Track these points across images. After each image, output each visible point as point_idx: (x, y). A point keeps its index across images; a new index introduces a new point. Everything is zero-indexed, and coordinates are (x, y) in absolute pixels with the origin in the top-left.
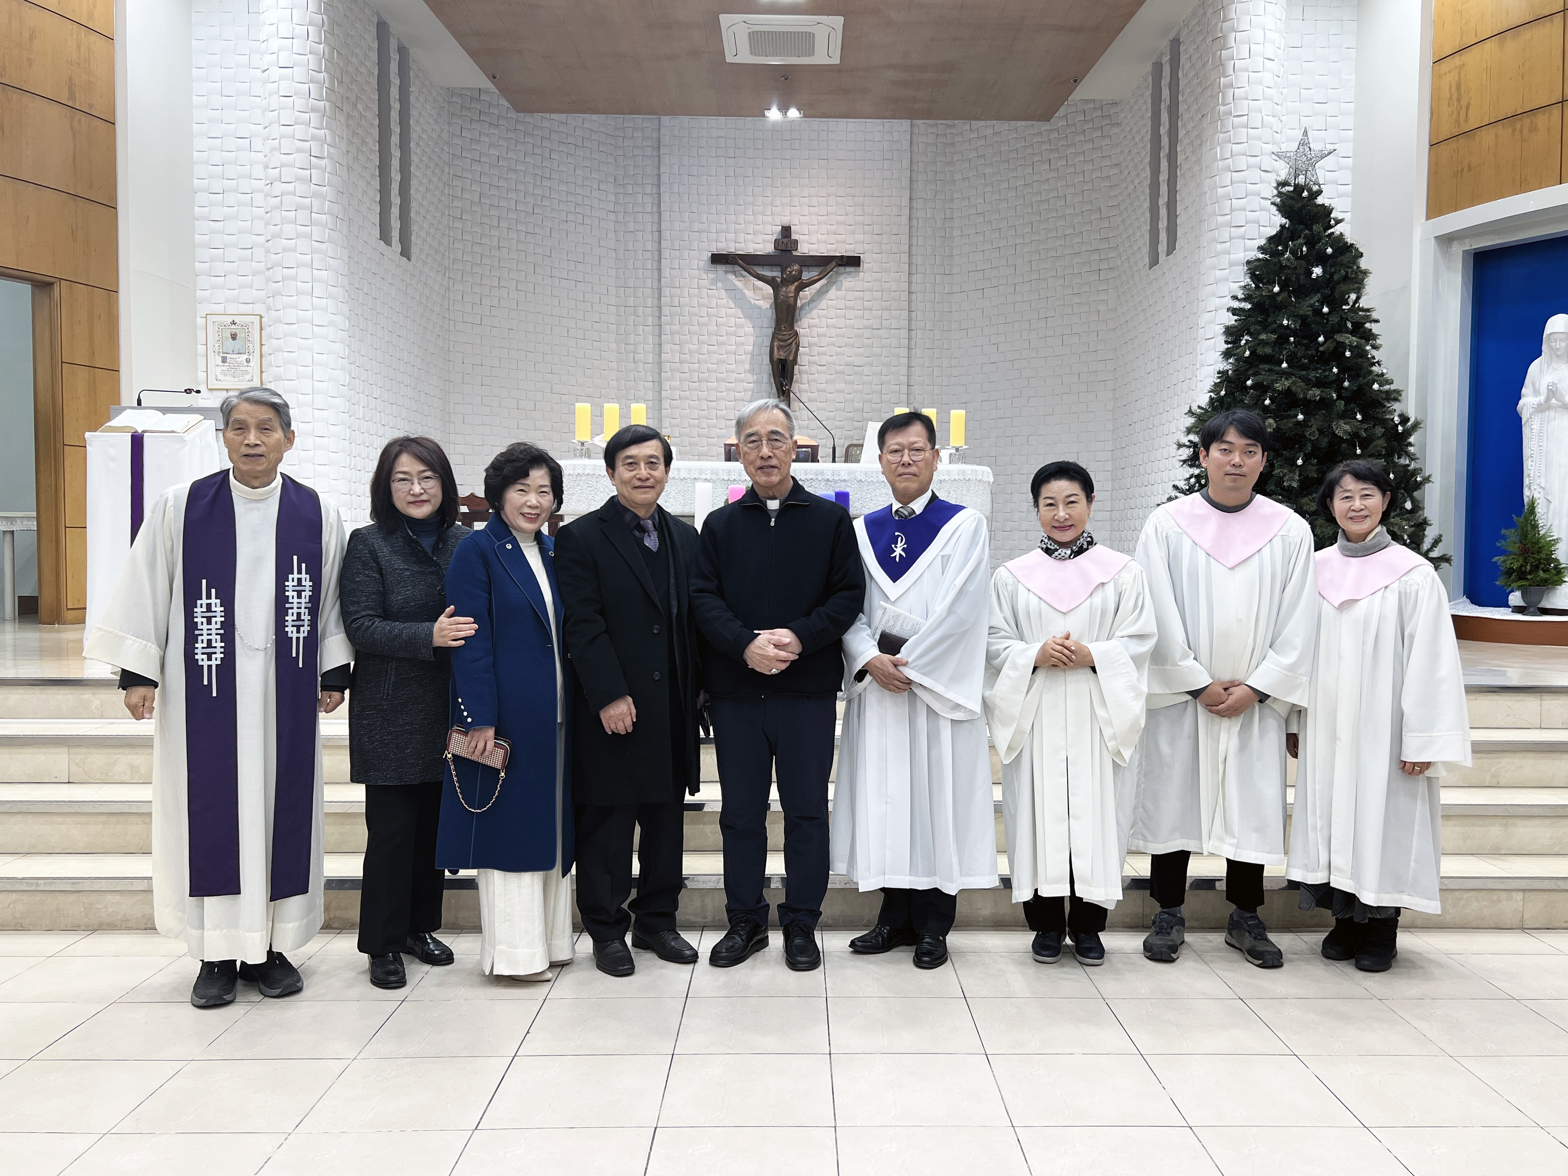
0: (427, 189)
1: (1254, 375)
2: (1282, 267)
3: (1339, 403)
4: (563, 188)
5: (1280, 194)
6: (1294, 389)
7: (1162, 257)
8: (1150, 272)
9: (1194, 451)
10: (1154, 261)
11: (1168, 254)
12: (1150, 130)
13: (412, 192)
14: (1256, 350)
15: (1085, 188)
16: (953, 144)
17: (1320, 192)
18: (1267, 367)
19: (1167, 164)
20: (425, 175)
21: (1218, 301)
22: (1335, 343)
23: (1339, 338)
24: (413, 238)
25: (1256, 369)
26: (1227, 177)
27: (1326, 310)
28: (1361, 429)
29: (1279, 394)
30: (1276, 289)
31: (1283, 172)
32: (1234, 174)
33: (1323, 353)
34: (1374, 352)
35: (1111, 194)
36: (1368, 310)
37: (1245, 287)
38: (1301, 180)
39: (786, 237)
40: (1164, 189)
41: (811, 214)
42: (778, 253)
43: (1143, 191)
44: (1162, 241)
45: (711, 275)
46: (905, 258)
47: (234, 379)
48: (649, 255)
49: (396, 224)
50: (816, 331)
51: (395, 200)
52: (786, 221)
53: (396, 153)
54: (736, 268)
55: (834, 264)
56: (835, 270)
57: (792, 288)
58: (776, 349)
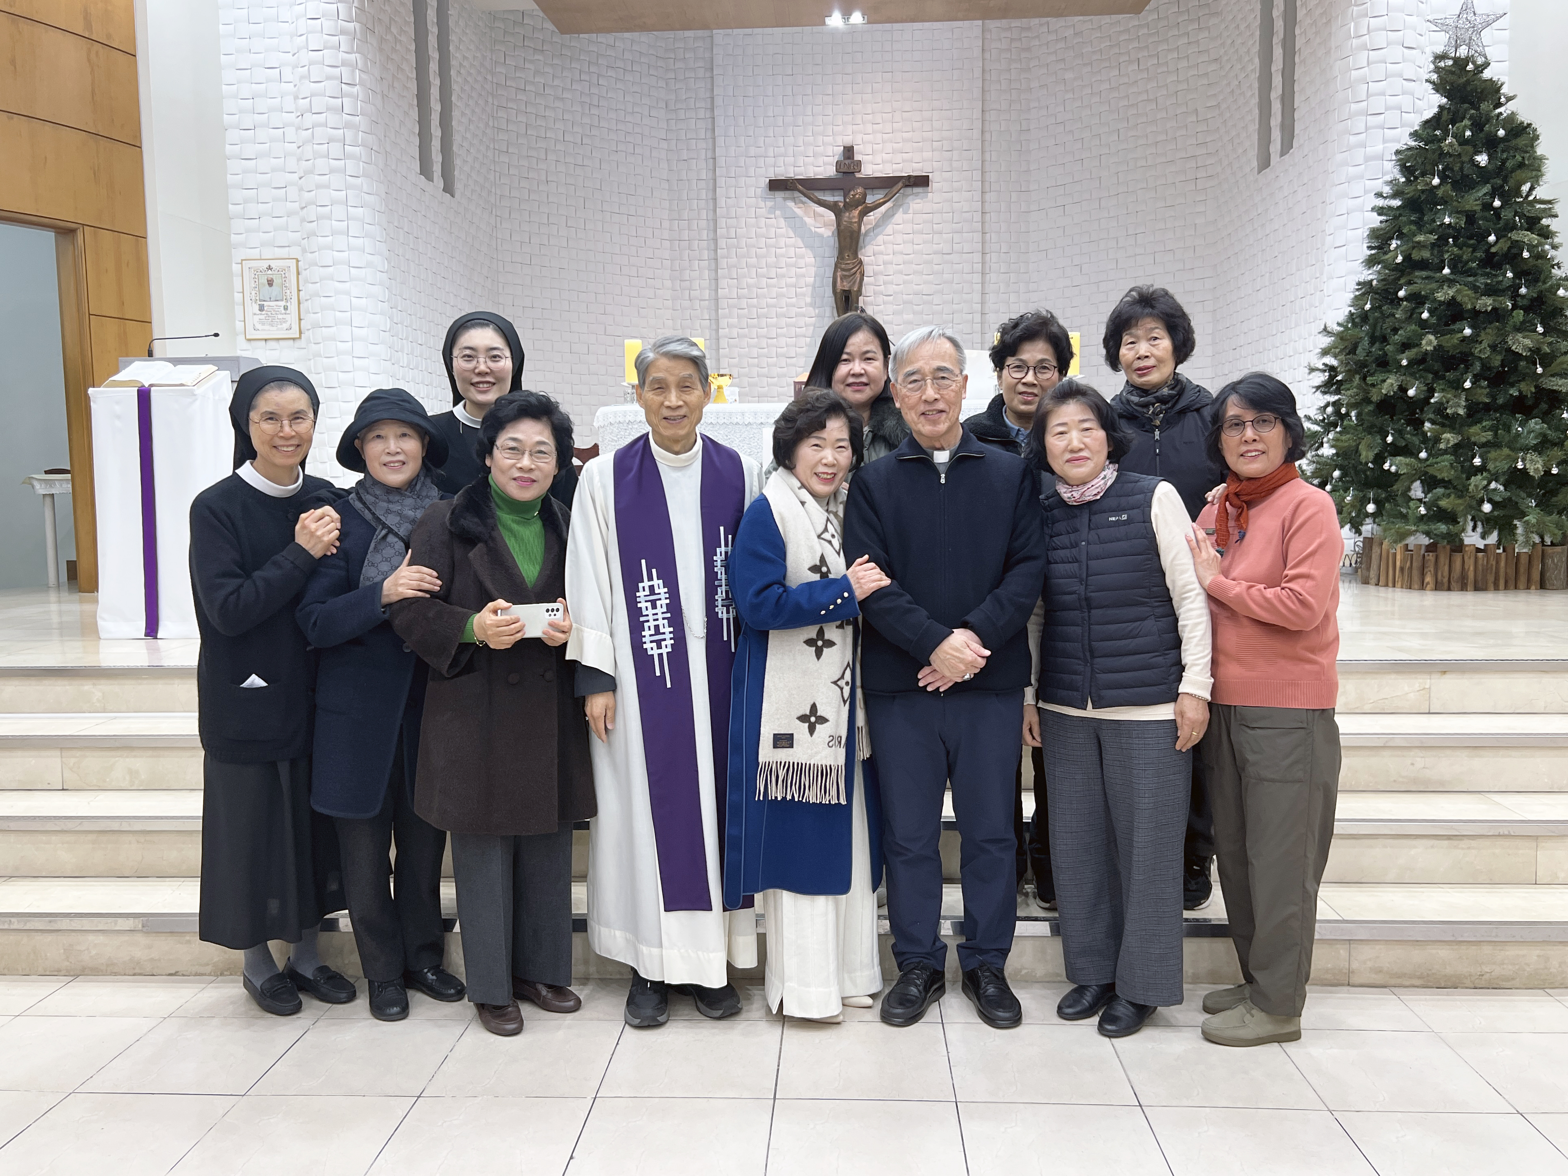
0: (470, 120)
1: (1409, 283)
2: (1442, 155)
3: (1518, 315)
4: (613, 115)
5: (1437, 70)
6: (1459, 299)
7: (1275, 158)
8: (1260, 176)
9: (1330, 375)
10: (1265, 163)
11: (1282, 154)
12: (1259, 17)
13: (454, 123)
14: (1410, 254)
15: (1179, 89)
16: (1028, 49)
17: (1486, 65)
18: (1424, 274)
19: (1281, 51)
20: (467, 105)
21: (1352, 203)
22: (1509, 242)
23: (1514, 236)
24: (456, 173)
25: (1409, 278)
26: (1362, 57)
27: (1497, 203)
28: (1543, 343)
29: (1440, 305)
30: (1436, 181)
31: (1439, 42)
32: (1370, 52)
33: (1495, 254)
34: (1552, 253)
35: (1209, 94)
36: (1549, 202)
37: (1391, 182)
38: (1463, 52)
39: (849, 158)
40: (1277, 80)
41: (874, 132)
42: (840, 175)
43: (1251, 85)
44: (1274, 140)
45: (770, 204)
46: (977, 175)
47: (271, 328)
48: (702, 184)
49: (437, 158)
50: (881, 258)
51: (436, 132)
52: (848, 141)
53: (435, 82)
54: (797, 194)
55: (900, 184)
56: (901, 191)
57: (856, 213)
58: (839, 279)
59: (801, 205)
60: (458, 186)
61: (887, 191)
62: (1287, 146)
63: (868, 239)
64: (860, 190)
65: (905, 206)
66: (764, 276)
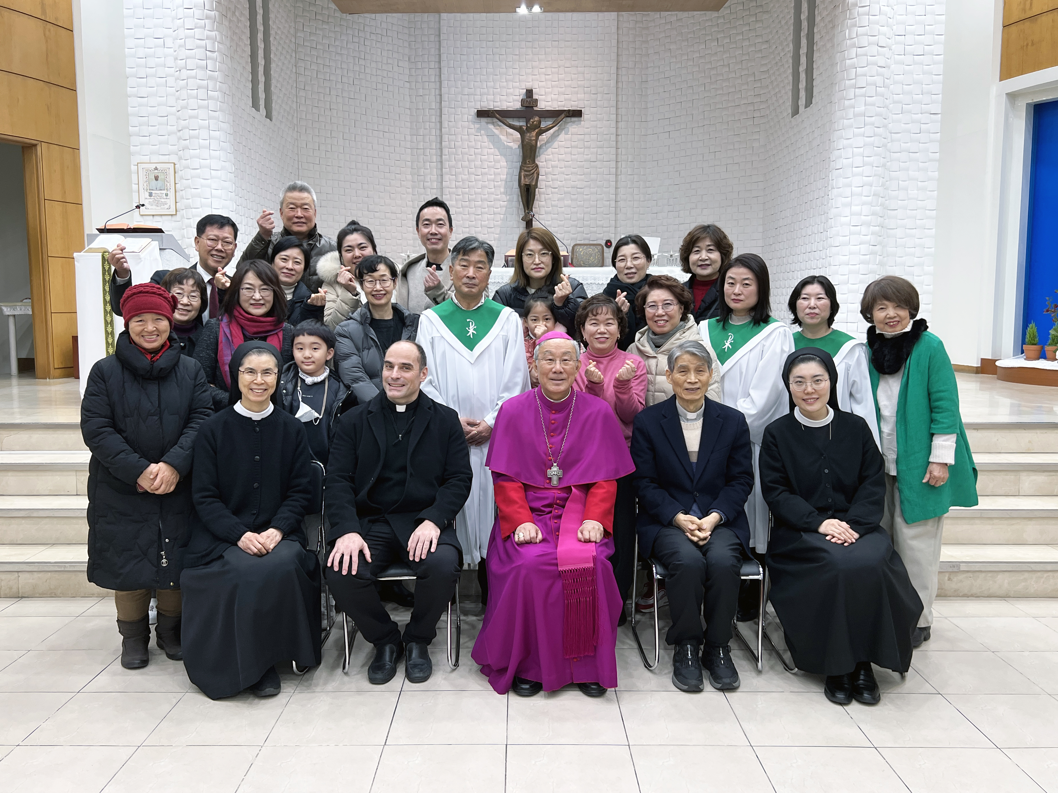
0: (282, 69)
4: (374, 65)
7: (802, 109)
8: (792, 119)
10: (796, 112)
11: (806, 107)
12: (793, 17)
13: (272, 72)
15: (743, 59)
16: (647, 28)
19: (806, 42)
20: (280, 59)
24: (273, 105)
26: (853, 52)
32: (858, 49)
35: (762, 63)
39: (530, 97)
40: (803, 60)
41: (546, 80)
42: (524, 109)
43: (787, 61)
44: (801, 97)
45: (477, 126)
46: (613, 110)
47: (157, 208)
48: (433, 112)
49: (262, 95)
50: (550, 163)
51: (262, 79)
52: (529, 86)
53: (261, 45)
54: (495, 120)
55: (563, 115)
56: (564, 120)
57: (534, 134)
58: (523, 177)
59: (498, 127)
60: (274, 113)
61: (554, 119)
62: (809, 103)
63: (541, 151)
64: (537, 119)
65: (566, 129)
66: (473, 174)
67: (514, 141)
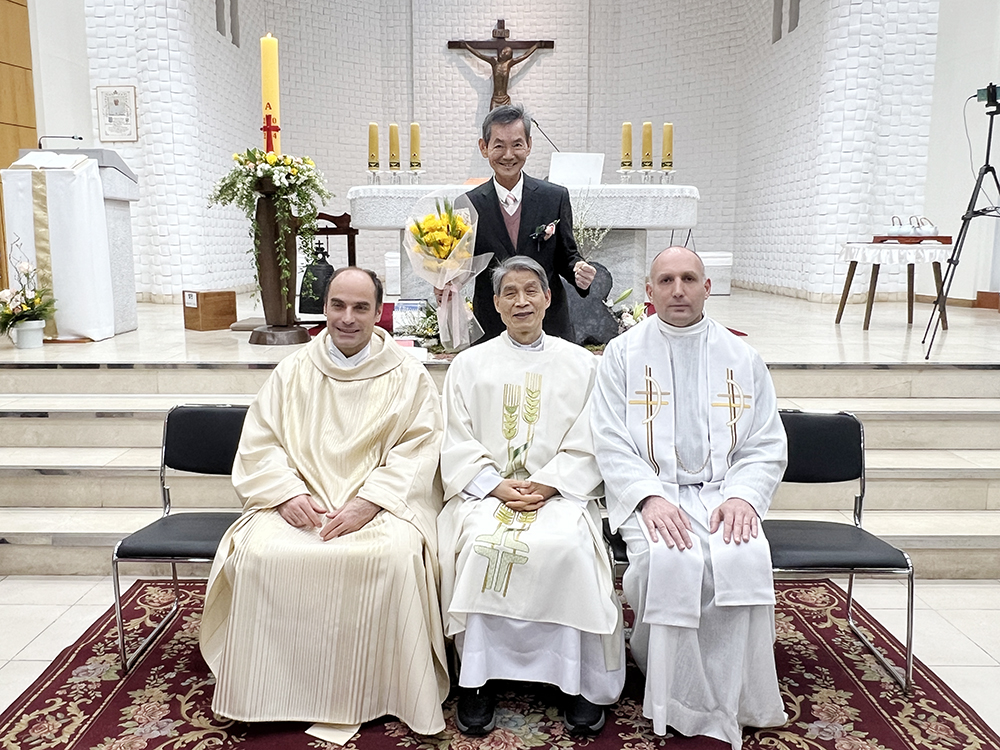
7: (785, 33)
8: (774, 45)
10: (778, 36)
11: (790, 31)
24: (241, 31)
39: (501, 28)
42: (495, 40)
44: (785, 21)
45: (448, 57)
46: (586, 41)
47: (117, 134)
48: (403, 43)
49: (228, 20)
50: (522, 96)
51: (227, 2)
52: (501, 16)
54: (466, 51)
55: (535, 47)
56: (536, 51)
57: (506, 64)
58: (494, 107)
60: (242, 40)
61: (526, 50)
62: (794, 25)
64: (509, 49)
65: (538, 61)
66: (444, 106)
67: (485, 72)
